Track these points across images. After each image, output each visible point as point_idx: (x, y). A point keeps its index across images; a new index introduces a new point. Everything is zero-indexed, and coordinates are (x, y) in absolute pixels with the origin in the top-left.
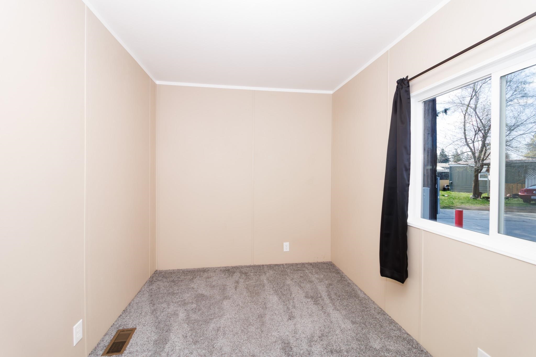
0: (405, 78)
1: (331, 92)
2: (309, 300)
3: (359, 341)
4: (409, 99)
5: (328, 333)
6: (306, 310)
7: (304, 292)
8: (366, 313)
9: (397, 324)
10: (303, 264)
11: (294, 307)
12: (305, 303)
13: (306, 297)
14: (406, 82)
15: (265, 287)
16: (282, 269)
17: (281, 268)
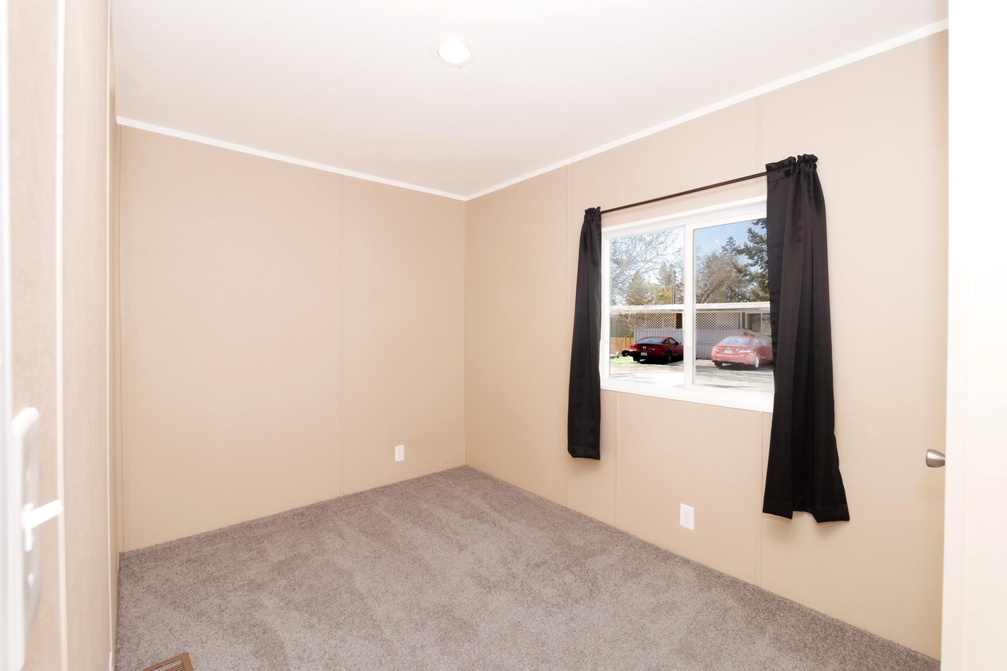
0: (596, 208)
1: (464, 199)
2: (471, 520)
3: (559, 544)
4: (600, 234)
5: (520, 548)
6: (476, 533)
7: (456, 512)
8: (548, 514)
9: (585, 516)
10: (428, 477)
11: (456, 533)
12: (467, 524)
13: (464, 517)
14: (597, 214)
15: (392, 521)
16: (400, 490)
17: (398, 490)
